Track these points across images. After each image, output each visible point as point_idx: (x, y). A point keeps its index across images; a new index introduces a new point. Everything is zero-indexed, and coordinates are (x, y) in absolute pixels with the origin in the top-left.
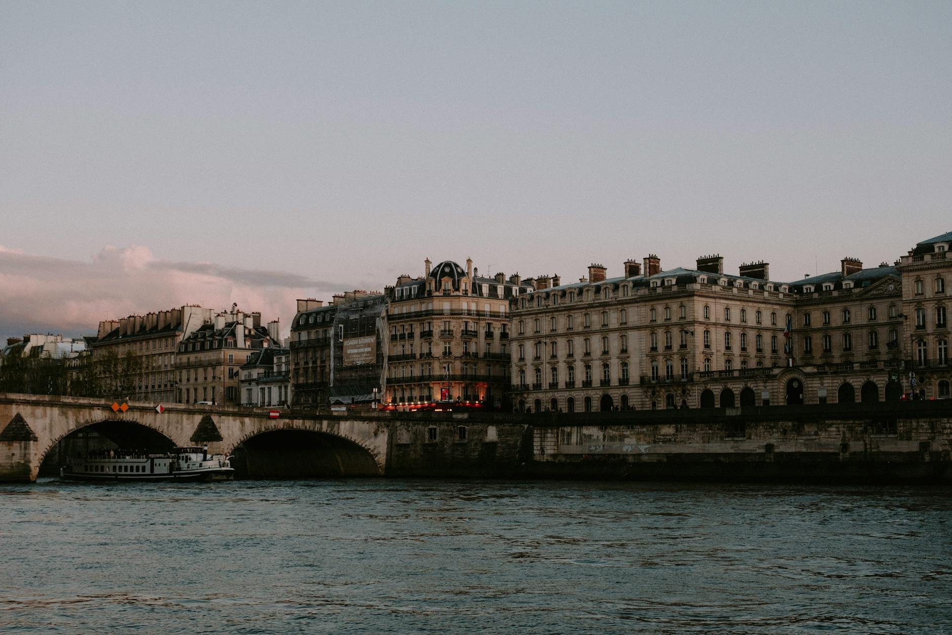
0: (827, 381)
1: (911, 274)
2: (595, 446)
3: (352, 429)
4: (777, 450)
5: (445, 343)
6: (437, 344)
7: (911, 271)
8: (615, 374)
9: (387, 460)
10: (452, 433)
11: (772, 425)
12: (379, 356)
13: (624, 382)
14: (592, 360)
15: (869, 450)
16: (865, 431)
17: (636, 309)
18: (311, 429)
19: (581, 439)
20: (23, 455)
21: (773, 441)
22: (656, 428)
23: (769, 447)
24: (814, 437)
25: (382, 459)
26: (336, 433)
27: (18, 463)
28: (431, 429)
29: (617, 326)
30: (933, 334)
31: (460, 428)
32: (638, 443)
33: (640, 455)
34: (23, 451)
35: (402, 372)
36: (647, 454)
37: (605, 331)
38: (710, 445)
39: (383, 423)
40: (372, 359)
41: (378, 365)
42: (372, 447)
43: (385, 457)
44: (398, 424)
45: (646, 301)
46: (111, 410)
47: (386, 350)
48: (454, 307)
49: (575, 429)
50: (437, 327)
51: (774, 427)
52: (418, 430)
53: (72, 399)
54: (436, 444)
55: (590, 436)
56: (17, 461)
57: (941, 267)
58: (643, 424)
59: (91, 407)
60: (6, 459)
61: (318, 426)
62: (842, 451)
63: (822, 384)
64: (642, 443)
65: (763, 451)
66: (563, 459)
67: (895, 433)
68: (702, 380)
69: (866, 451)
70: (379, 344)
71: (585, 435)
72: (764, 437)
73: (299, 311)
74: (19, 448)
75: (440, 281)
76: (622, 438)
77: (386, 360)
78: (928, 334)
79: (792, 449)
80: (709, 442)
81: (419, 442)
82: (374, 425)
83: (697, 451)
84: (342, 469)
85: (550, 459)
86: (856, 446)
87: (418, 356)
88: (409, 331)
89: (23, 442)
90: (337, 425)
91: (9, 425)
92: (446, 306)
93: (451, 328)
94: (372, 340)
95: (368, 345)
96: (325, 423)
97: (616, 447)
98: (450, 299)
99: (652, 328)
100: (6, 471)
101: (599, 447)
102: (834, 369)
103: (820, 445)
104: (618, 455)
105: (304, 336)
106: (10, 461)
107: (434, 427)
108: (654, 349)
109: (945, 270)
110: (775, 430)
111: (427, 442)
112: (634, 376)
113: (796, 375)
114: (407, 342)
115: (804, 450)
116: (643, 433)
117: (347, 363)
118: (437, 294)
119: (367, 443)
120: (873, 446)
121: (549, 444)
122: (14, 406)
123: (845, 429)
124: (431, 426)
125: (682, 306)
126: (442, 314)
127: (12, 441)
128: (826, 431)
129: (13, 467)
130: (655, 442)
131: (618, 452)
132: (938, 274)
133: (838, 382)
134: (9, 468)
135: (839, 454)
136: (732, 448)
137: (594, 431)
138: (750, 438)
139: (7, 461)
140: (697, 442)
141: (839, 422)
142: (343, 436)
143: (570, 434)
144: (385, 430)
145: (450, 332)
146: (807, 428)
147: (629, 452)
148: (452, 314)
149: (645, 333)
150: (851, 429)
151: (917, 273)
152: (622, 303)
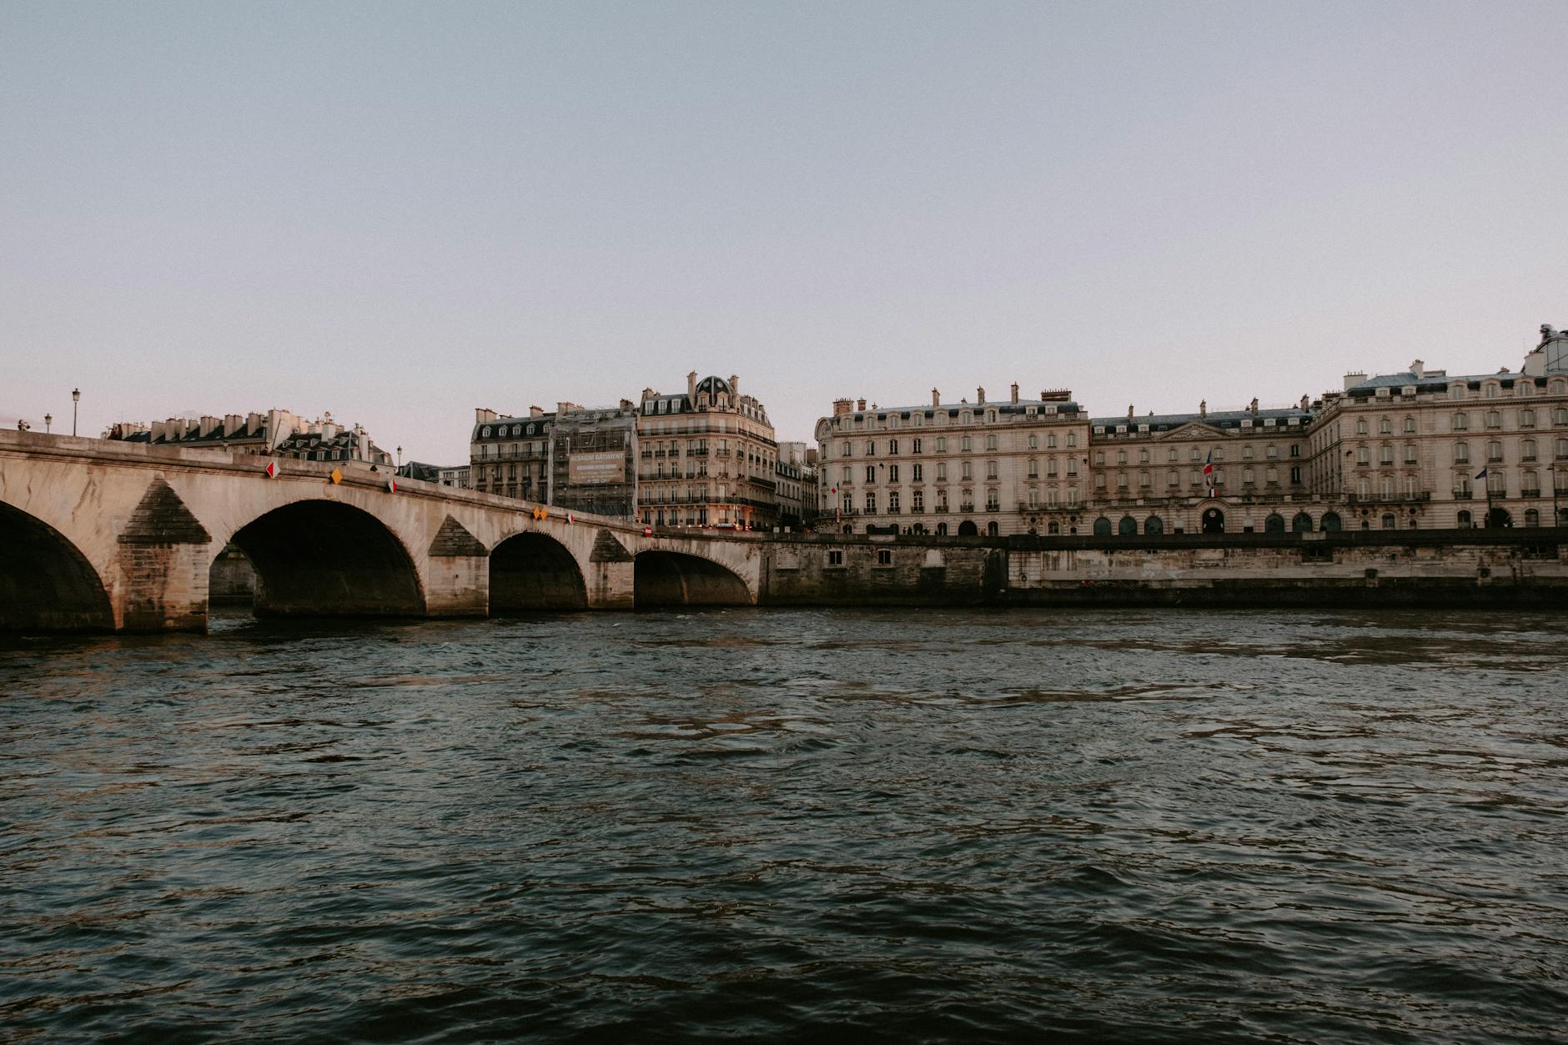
0: (1254, 511)
1: (1352, 414)
2: (1098, 572)
3: (723, 552)
4: (1381, 575)
5: (701, 463)
6: (713, 464)
7: (1352, 411)
8: (980, 500)
9: (760, 587)
10: (869, 557)
11: (1373, 549)
12: (629, 473)
13: (993, 507)
14: (949, 485)
15: (1518, 575)
16: (1514, 555)
17: (1010, 435)
18: (679, 550)
19: (1074, 564)
20: (473, 577)
21: (1374, 566)
22: (1194, 553)
23: (1371, 573)
24: (1438, 562)
25: (754, 586)
26: (706, 556)
27: (466, 589)
28: (832, 554)
29: (983, 452)
30: (1377, 470)
31: (881, 553)
32: (1164, 568)
33: (1171, 580)
34: (474, 572)
35: (656, 492)
36: (1180, 580)
37: (966, 456)
38: (1279, 570)
39: (755, 545)
40: (621, 477)
41: (629, 484)
42: (744, 573)
43: (757, 584)
44: (778, 546)
45: (1024, 427)
46: (532, 516)
47: (638, 467)
48: (729, 426)
49: (1064, 554)
50: (715, 444)
51: (1377, 552)
52: (812, 554)
53: (499, 499)
54: (844, 570)
55: (1088, 561)
56: (464, 586)
57: (1387, 410)
58: (1172, 547)
59: (512, 511)
60: (443, 583)
61: (686, 546)
62: (1482, 576)
63: (1248, 514)
64: (1171, 568)
65: (1363, 576)
66: (1050, 586)
67: (1556, 557)
68: (1097, 507)
69: (1515, 576)
70: (629, 461)
71: (1080, 560)
72: (1362, 562)
73: (478, 422)
74: (466, 567)
75: (716, 396)
76: (1139, 563)
77: (637, 478)
78: (1372, 471)
79: (1406, 574)
80: (1277, 567)
81: (815, 567)
82: (746, 546)
83: (1259, 577)
84: (686, 597)
85: (1035, 585)
86: (1501, 571)
87: (684, 476)
88: (670, 448)
89: (474, 558)
90: (707, 546)
91: (440, 532)
92: (721, 423)
93: (728, 448)
94: (620, 456)
95: (613, 462)
96: (694, 543)
97: (1130, 573)
98: (726, 416)
99: (1032, 455)
100: (444, 602)
101: (1103, 572)
102: (1261, 500)
103: (1446, 570)
104: (1136, 582)
105: (492, 449)
106: (451, 587)
107: (839, 550)
108: (1033, 476)
109: (1392, 412)
110: (1377, 555)
111: (826, 567)
112: (1007, 501)
113: (1216, 505)
114: (667, 460)
115: (1423, 575)
116: (1173, 558)
117: (574, 479)
118: (713, 409)
119: (739, 568)
120: (1524, 571)
121: (1033, 569)
122: (444, 505)
123: (1482, 555)
124: (833, 550)
125: (1071, 434)
126: (718, 432)
127: (454, 556)
128: (1454, 555)
129: (456, 595)
130: (1192, 567)
131: (1134, 577)
132: (1385, 416)
133: (1266, 512)
134: (449, 597)
135: (1476, 579)
136: (1313, 573)
137: (1095, 556)
138: (1340, 563)
139: (445, 586)
140: (1259, 567)
141: (1473, 547)
142: (714, 559)
143: (1056, 560)
144: (758, 553)
145: (726, 452)
146: (1419, 553)
147: (1151, 578)
148: (727, 432)
149: (1022, 462)
150: (1492, 554)
151: (1360, 414)
152: (965, 430)
